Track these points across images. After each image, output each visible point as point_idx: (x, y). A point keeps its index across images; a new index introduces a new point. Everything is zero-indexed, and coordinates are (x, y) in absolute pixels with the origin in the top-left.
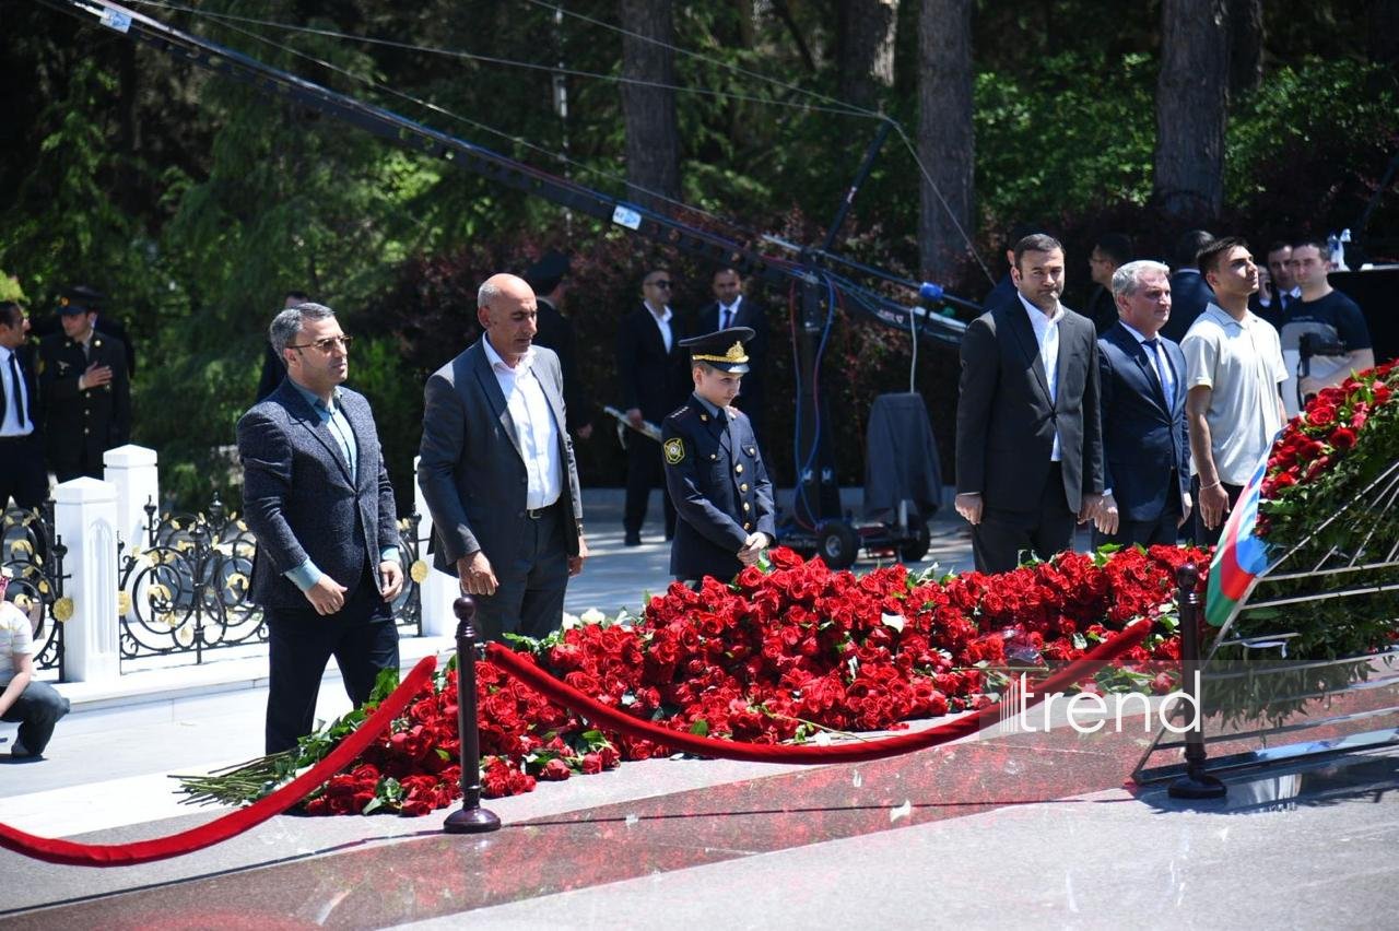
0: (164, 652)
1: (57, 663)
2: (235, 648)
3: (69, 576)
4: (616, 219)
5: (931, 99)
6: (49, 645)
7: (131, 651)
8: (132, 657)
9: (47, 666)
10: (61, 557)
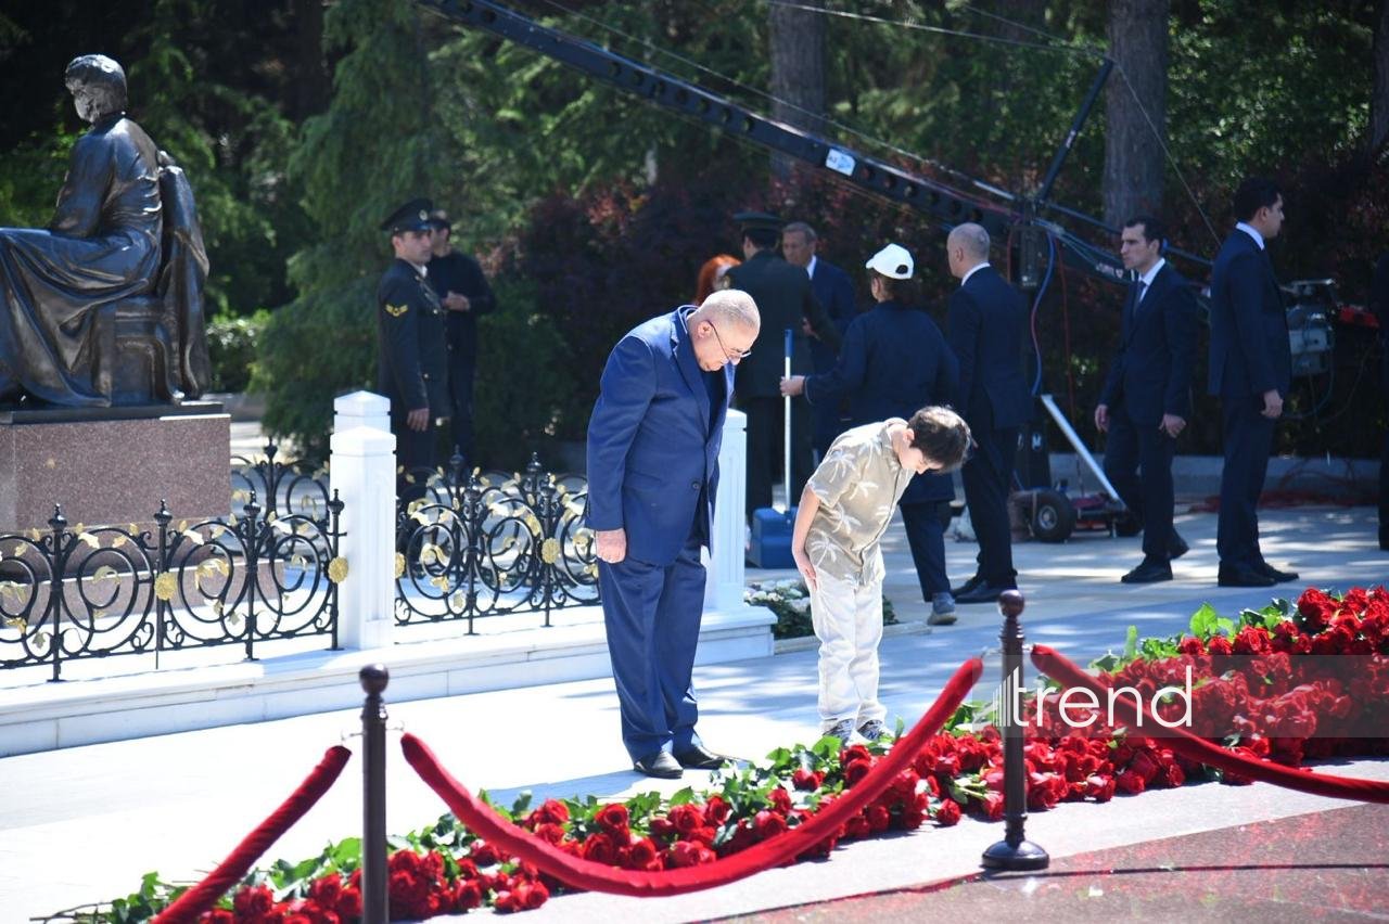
0: (436, 619)
1: (330, 628)
2: (507, 617)
3: (345, 534)
4: (829, 164)
5: (1123, 41)
6: (323, 608)
7: (403, 617)
8: (404, 623)
9: (321, 631)
10: (337, 514)
